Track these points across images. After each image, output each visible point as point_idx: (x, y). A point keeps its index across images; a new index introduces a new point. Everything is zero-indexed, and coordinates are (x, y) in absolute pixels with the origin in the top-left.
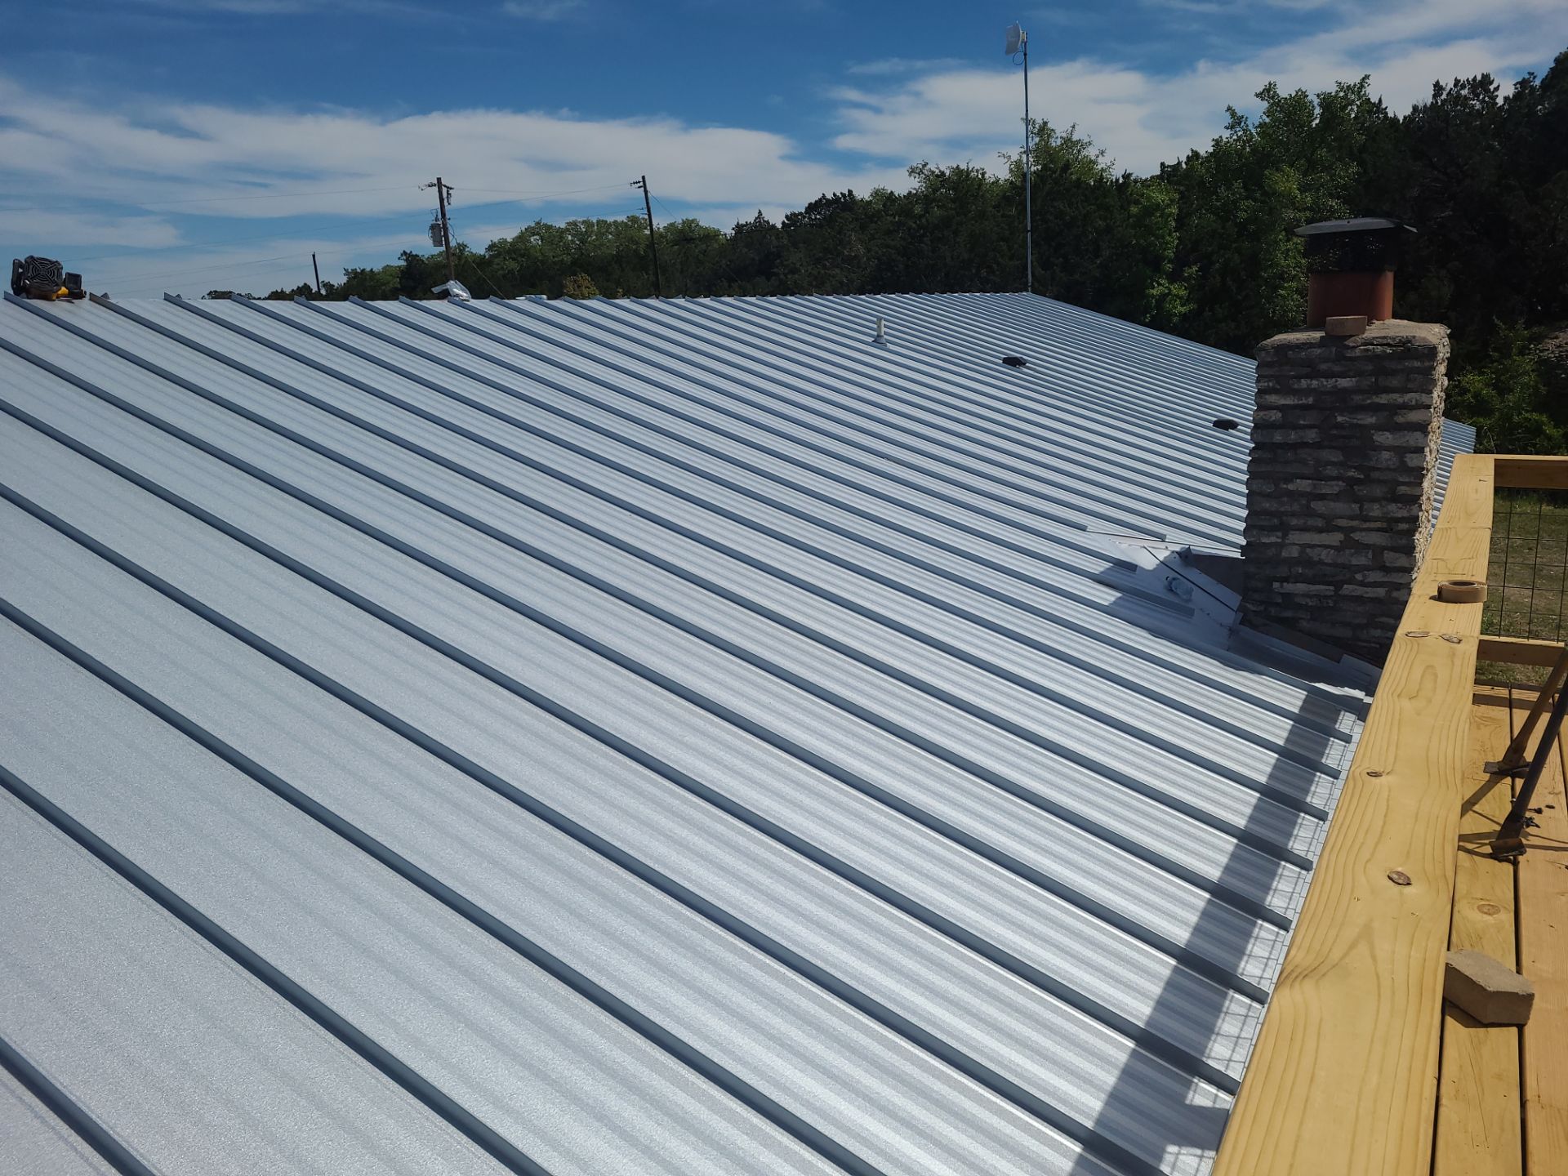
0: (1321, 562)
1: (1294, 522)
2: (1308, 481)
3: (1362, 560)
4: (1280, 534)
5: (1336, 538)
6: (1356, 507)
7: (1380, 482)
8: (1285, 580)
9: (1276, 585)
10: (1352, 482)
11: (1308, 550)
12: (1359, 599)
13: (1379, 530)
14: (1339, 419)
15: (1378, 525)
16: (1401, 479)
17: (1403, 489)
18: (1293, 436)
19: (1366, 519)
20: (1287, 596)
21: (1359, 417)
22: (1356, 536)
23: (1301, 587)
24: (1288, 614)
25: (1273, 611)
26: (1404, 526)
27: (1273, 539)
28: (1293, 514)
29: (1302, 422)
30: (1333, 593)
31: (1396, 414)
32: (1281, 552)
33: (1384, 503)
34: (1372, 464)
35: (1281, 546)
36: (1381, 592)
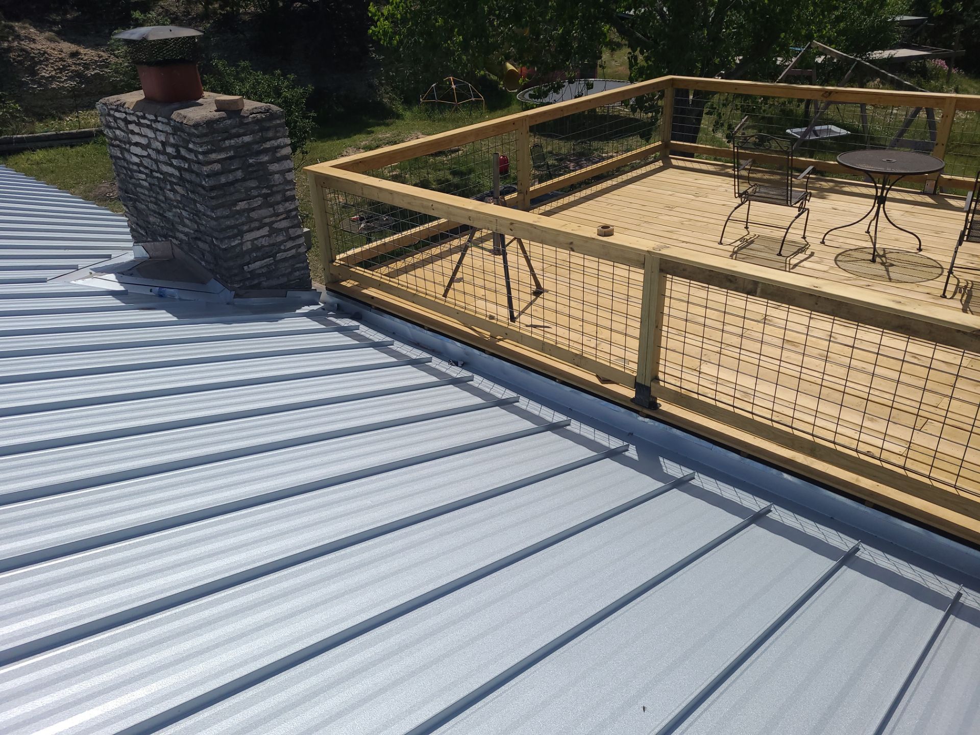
0: (263, 246)
1: (245, 228)
2: (245, 202)
3: (280, 238)
4: (239, 238)
5: (265, 231)
6: (271, 209)
7: (278, 192)
8: (248, 264)
9: (246, 268)
10: (266, 196)
11: (255, 242)
12: (285, 260)
13: (284, 219)
14: (251, 161)
15: (284, 216)
16: (287, 188)
17: (288, 193)
18: (231, 177)
19: (278, 215)
20: (251, 272)
21: (260, 158)
22: (275, 226)
23: (258, 264)
24: (256, 282)
25: (247, 283)
26: (294, 213)
27: (237, 242)
28: (243, 224)
29: (233, 167)
30: (273, 261)
31: (276, 152)
32: (242, 248)
33: (283, 203)
34: (272, 183)
35: (241, 244)
36: (294, 251)
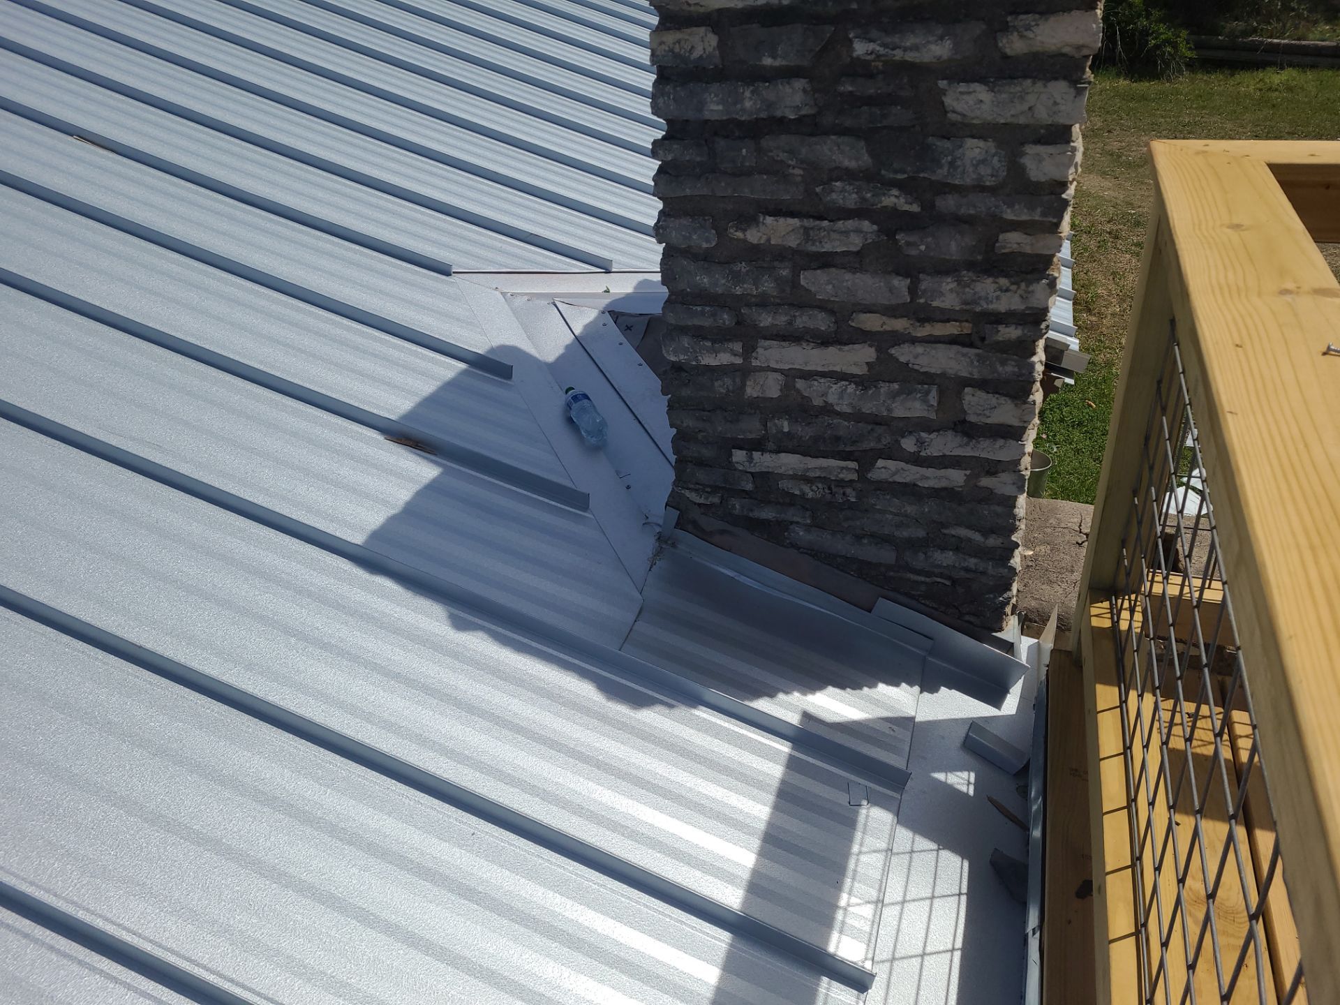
0: (827, 410)
1: (766, 320)
2: (791, 221)
3: (913, 408)
4: (738, 347)
5: (857, 358)
6: (901, 284)
7: (960, 221)
8: (756, 445)
9: (739, 456)
10: (892, 222)
11: (800, 384)
12: (910, 491)
13: (952, 341)
14: (861, 48)
15: (952, 329)
16: (1009, 215)
17: (1013, 241)
18: (749, 103)
19: (925, 315)
20: (764, 478)
21: (910, 41)
22: (903, 353)
23: (789, 462)
24: (767, 514)
25: (737, 505)
26: (1010, 333)
27: (724, 358)
28: (763, 303)
29: (768, 61)
30: (854, 477)
31: (1005, 28)
32: (744, 385)
33: (967, 275)
34: (940, 174)
35: (744, 372)
36: (957, 477)
